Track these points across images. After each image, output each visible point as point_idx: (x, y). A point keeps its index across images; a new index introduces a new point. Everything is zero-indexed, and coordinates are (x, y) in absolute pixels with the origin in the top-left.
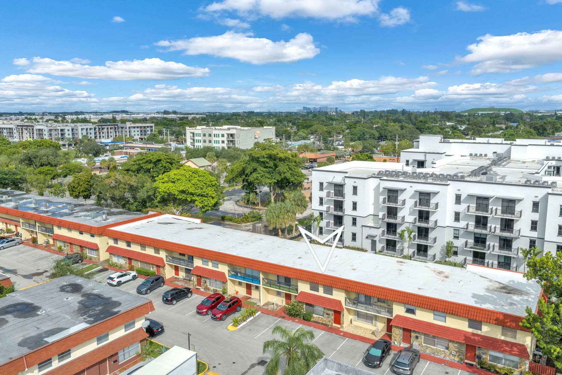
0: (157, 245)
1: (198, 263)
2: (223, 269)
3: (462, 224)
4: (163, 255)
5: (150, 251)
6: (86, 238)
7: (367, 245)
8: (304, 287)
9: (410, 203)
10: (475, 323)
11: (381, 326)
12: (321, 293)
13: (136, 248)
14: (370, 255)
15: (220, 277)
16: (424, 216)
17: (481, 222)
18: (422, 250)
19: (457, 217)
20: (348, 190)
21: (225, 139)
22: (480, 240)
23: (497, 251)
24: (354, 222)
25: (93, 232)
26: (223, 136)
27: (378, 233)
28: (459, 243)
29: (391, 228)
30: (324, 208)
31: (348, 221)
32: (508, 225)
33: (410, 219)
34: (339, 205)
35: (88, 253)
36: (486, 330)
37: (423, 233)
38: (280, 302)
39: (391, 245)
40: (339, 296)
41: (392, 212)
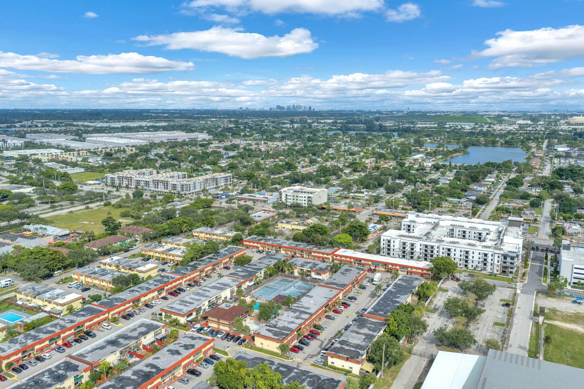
0: (351, 258)
1: (363, 262)
2: (370, 263)
3: (422, 251)
4: (352, 260)
5: (348, 259)
6: (325, 256)
7: (397, 256)
8: (390, 266)
9: (409, 246)
10: (423, 271)
11: (406, 273)
12: (394, 267)
13: (343, 258)
14: (398, 259)
15: (370, 265)
16: (412, 249)
17: (426, 251)
18: (412, 258)
19: (420, 249)
20: (392, 242)
21: (306, 199)
22: (426, 255)
23: (430, 258)
24: (394, 250)
25: (328, 254)
26: (305, 197)
27: (400, 253)
28: (421, 256)
29: (404, 252)
30: (385, 246)
31: (391, 250)
32: (432, 252)
33: (409, 250)
34: (389, 246)
35: (326, 260)
36: (424, 272)
37: (412, 253)
38: (384, 269)
39: (404, 256)
40: (398, 267)
41: (404, 248)
